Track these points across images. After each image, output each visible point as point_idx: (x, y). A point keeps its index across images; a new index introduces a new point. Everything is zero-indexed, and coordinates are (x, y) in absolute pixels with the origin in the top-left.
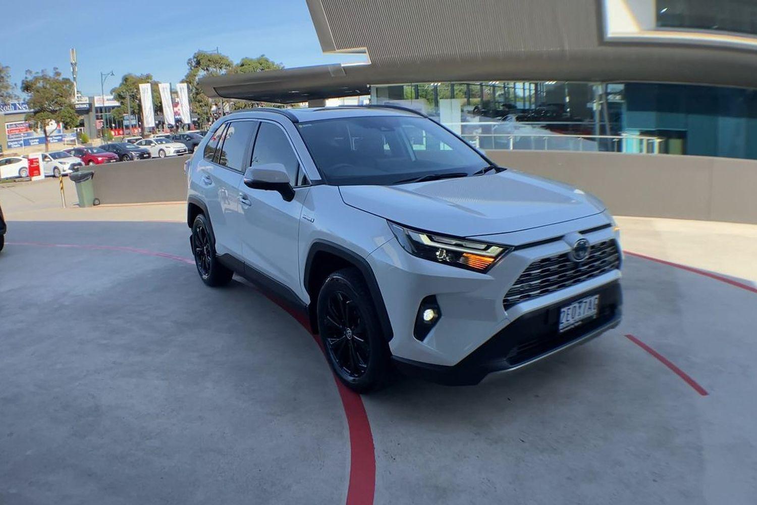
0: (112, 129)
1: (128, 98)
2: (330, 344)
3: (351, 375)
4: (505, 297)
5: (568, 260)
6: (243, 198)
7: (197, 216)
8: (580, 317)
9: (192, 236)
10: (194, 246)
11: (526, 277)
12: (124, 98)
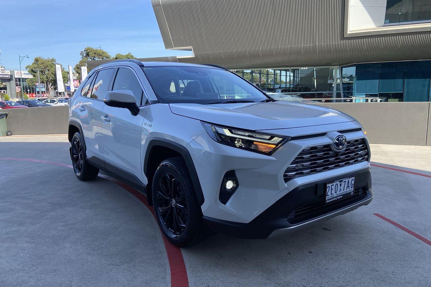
0: (27, 93)
1: (38, 72)
2: (160, 211)
3: (174, 234)
4: (284, 173)
5: (330, 150)
6: (105, 117)
7: (75, 133)
8: (341, 192)
9: (71, 148)
10: (72, 154)
11: (299, 160)
12: (36, 72)
